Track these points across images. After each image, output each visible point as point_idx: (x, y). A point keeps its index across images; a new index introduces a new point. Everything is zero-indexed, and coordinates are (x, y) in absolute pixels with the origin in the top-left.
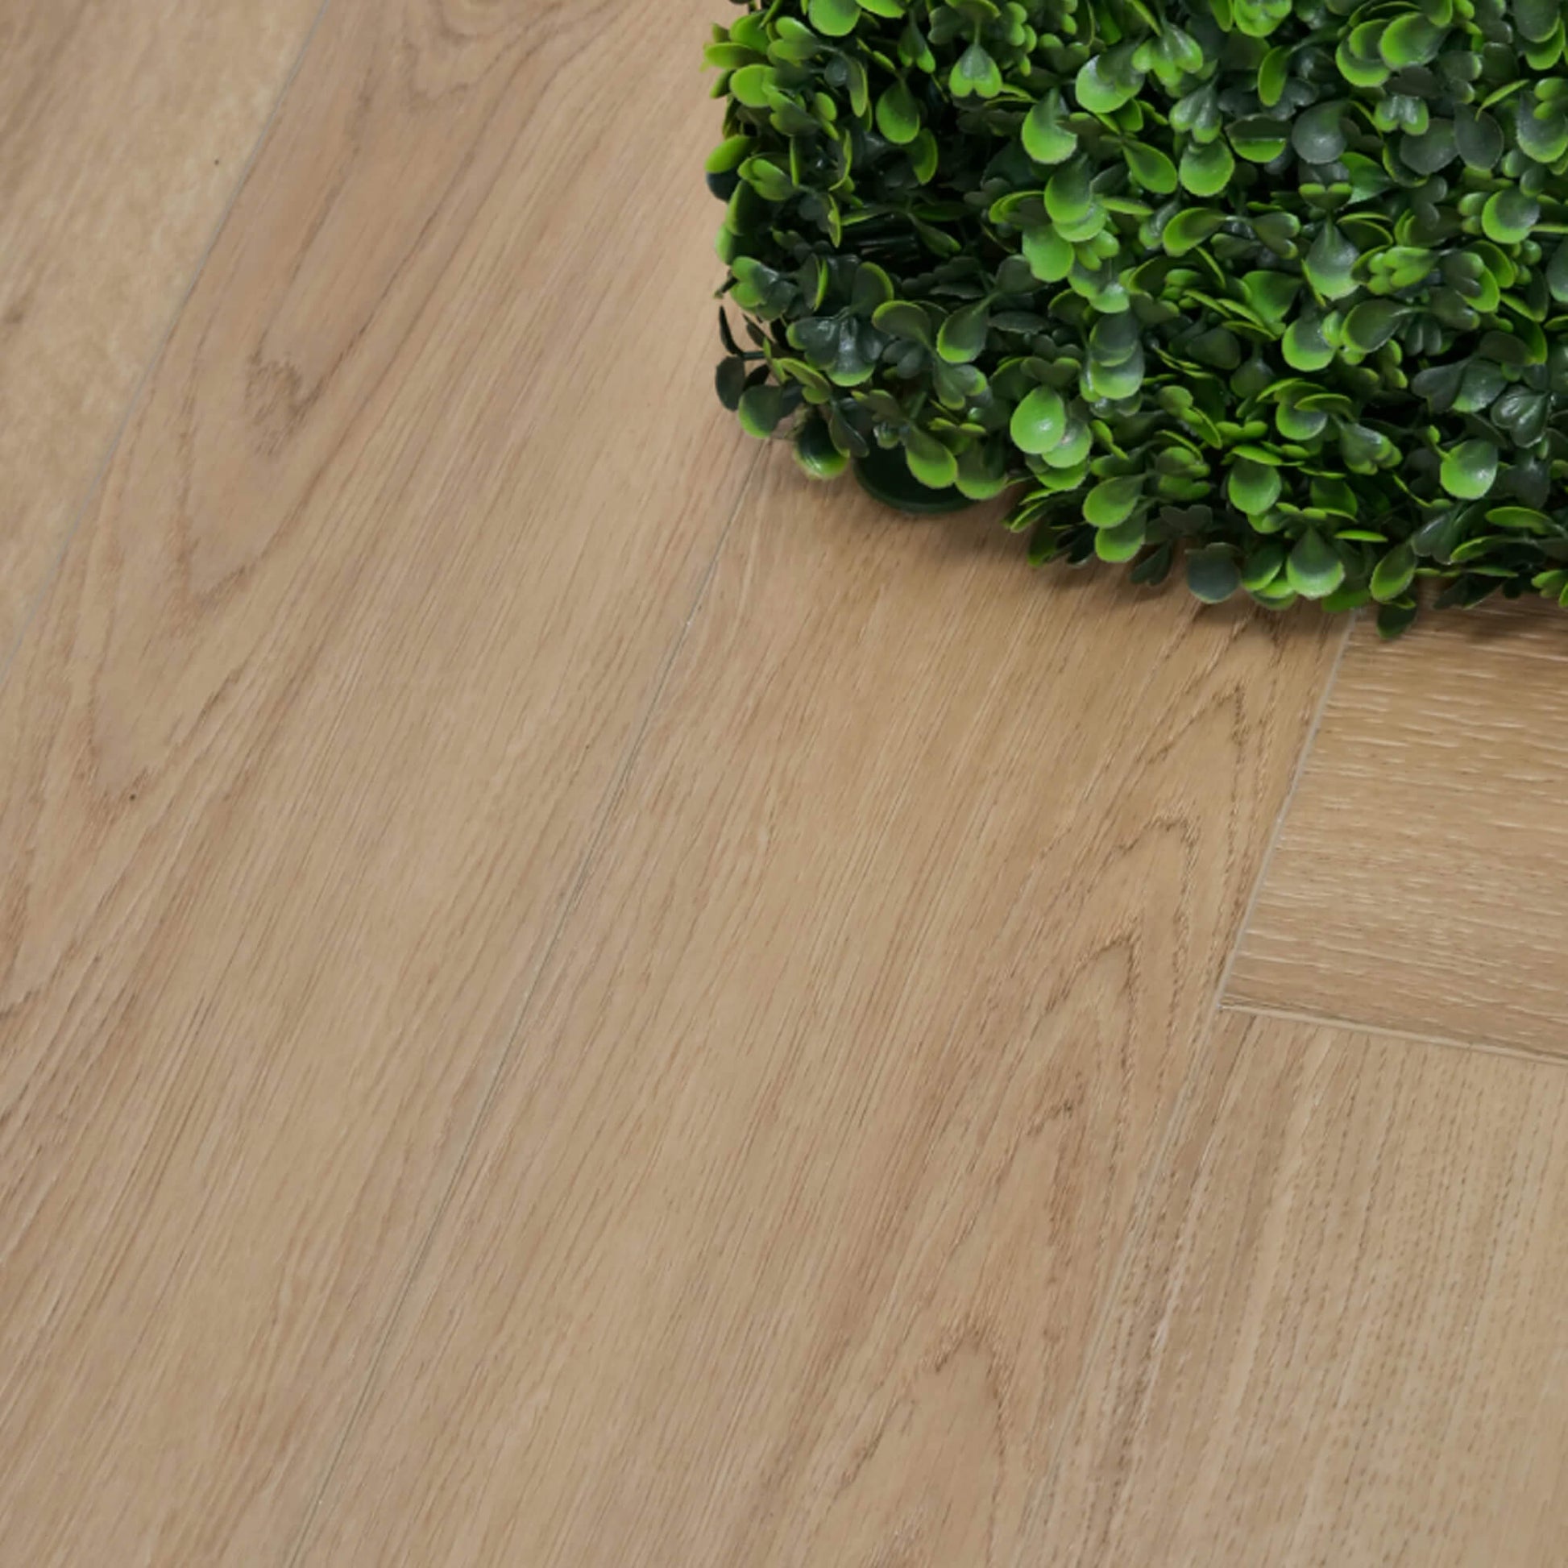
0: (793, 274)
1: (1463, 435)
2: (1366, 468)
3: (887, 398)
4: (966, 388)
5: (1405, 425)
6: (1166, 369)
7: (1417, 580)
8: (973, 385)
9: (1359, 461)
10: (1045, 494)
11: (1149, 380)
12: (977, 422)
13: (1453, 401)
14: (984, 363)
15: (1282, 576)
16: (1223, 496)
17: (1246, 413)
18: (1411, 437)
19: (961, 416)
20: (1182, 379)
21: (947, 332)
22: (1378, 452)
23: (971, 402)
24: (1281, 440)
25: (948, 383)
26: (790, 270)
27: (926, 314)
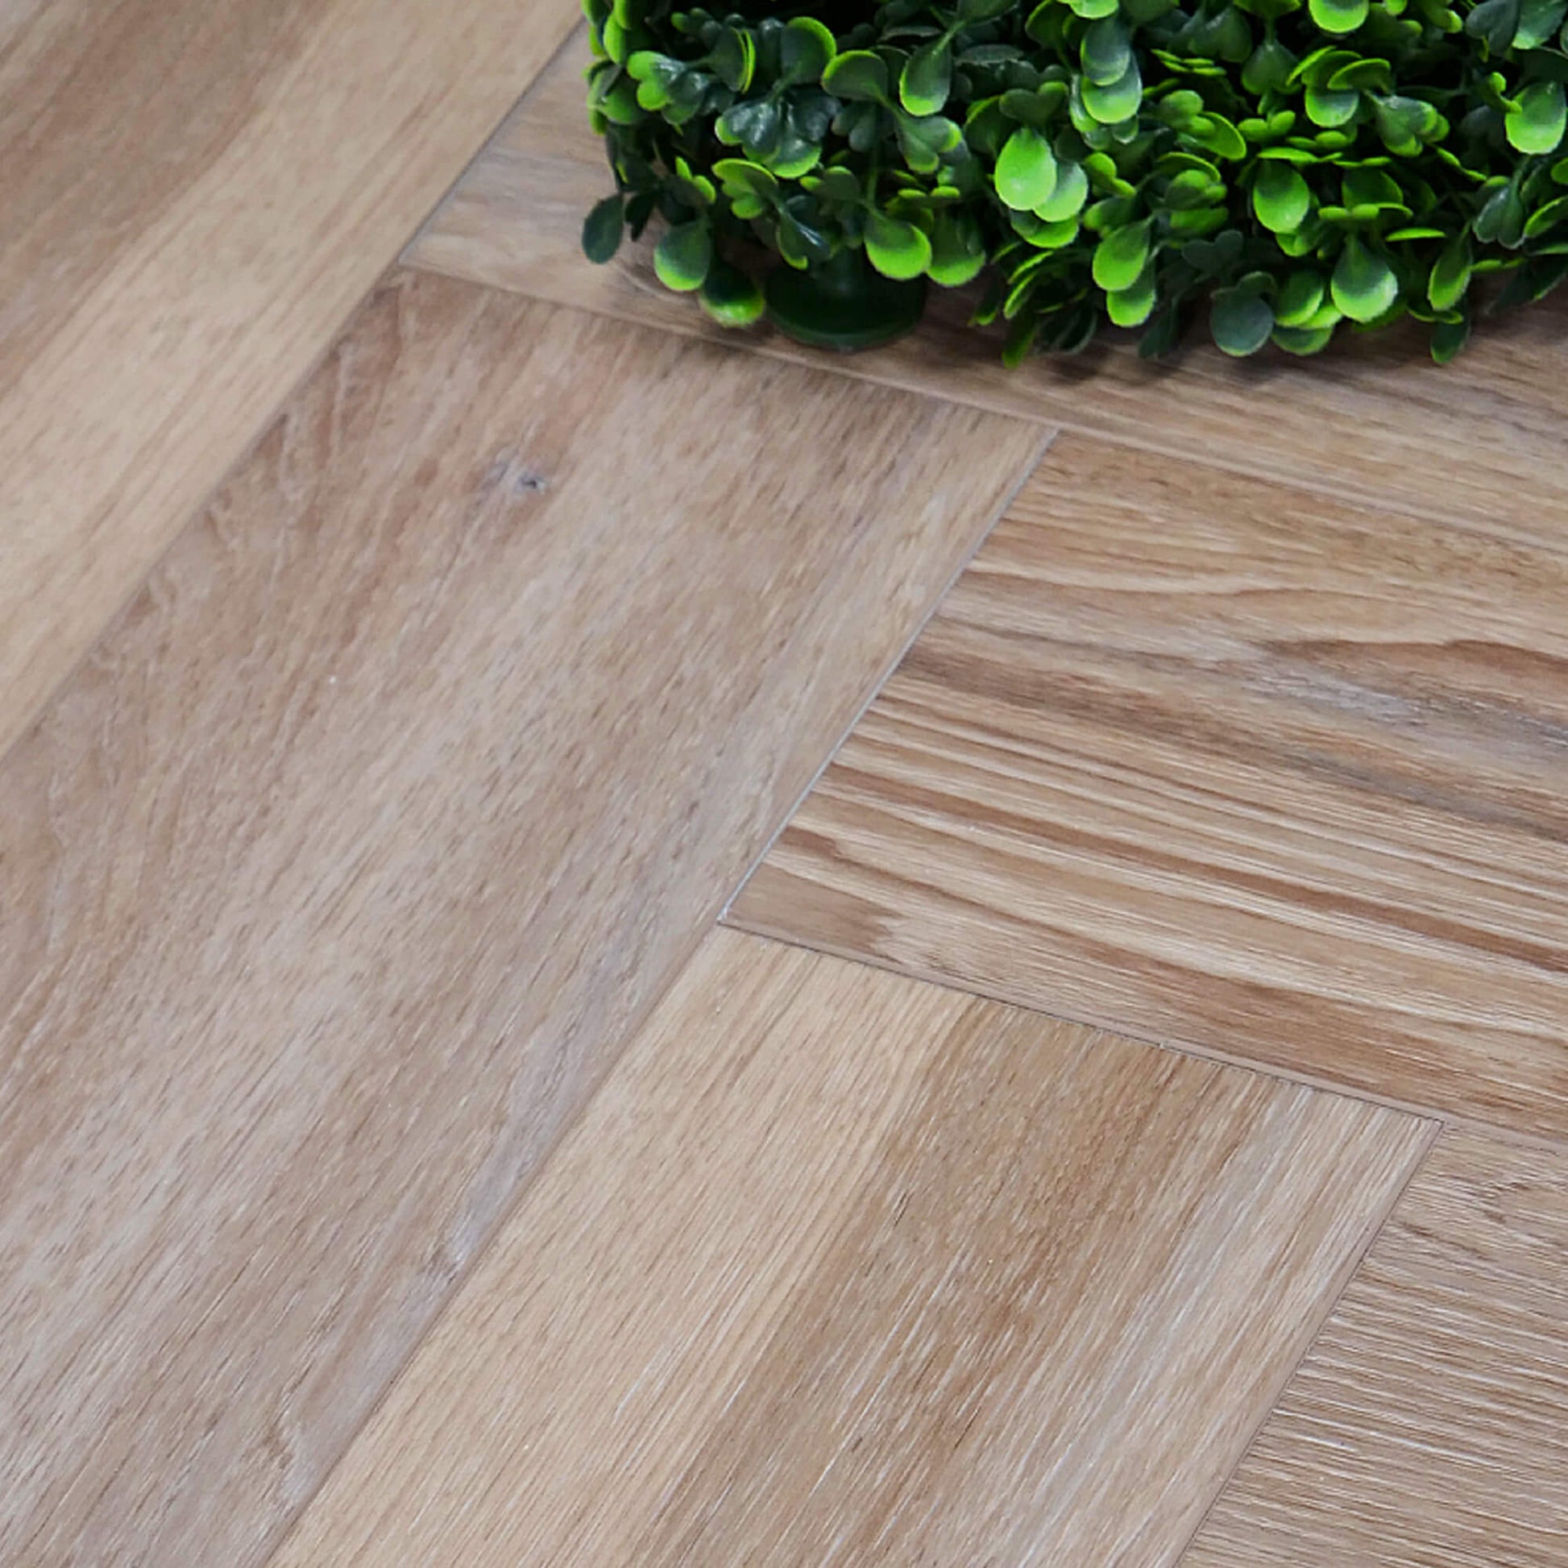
0: (705, 61)
1: (1521, 81)
2: (1411, 148)
3: (845, 176)
4: (937, 146)
5: (1453, 85)
6: (1171, 74)
7: (1476, 281)
8: (946, 138)
9: (1403, 140)
10: (1038, 259)
11: (1149, 90)
12: (950, 184)
13: (1513, 37)
14: (954, 110)
15: (1328, 301)
16: (1250, 215)
17: (1267, 108)
18: (1460, 99)
19: (930, 182)
20: (1188, 81)
21: (909, 80)
22: (1424, 123)
23: (946, 160)
24: (1314, 130)
25: (916, 141)
26: (697, 57)
27: (883, 62)
